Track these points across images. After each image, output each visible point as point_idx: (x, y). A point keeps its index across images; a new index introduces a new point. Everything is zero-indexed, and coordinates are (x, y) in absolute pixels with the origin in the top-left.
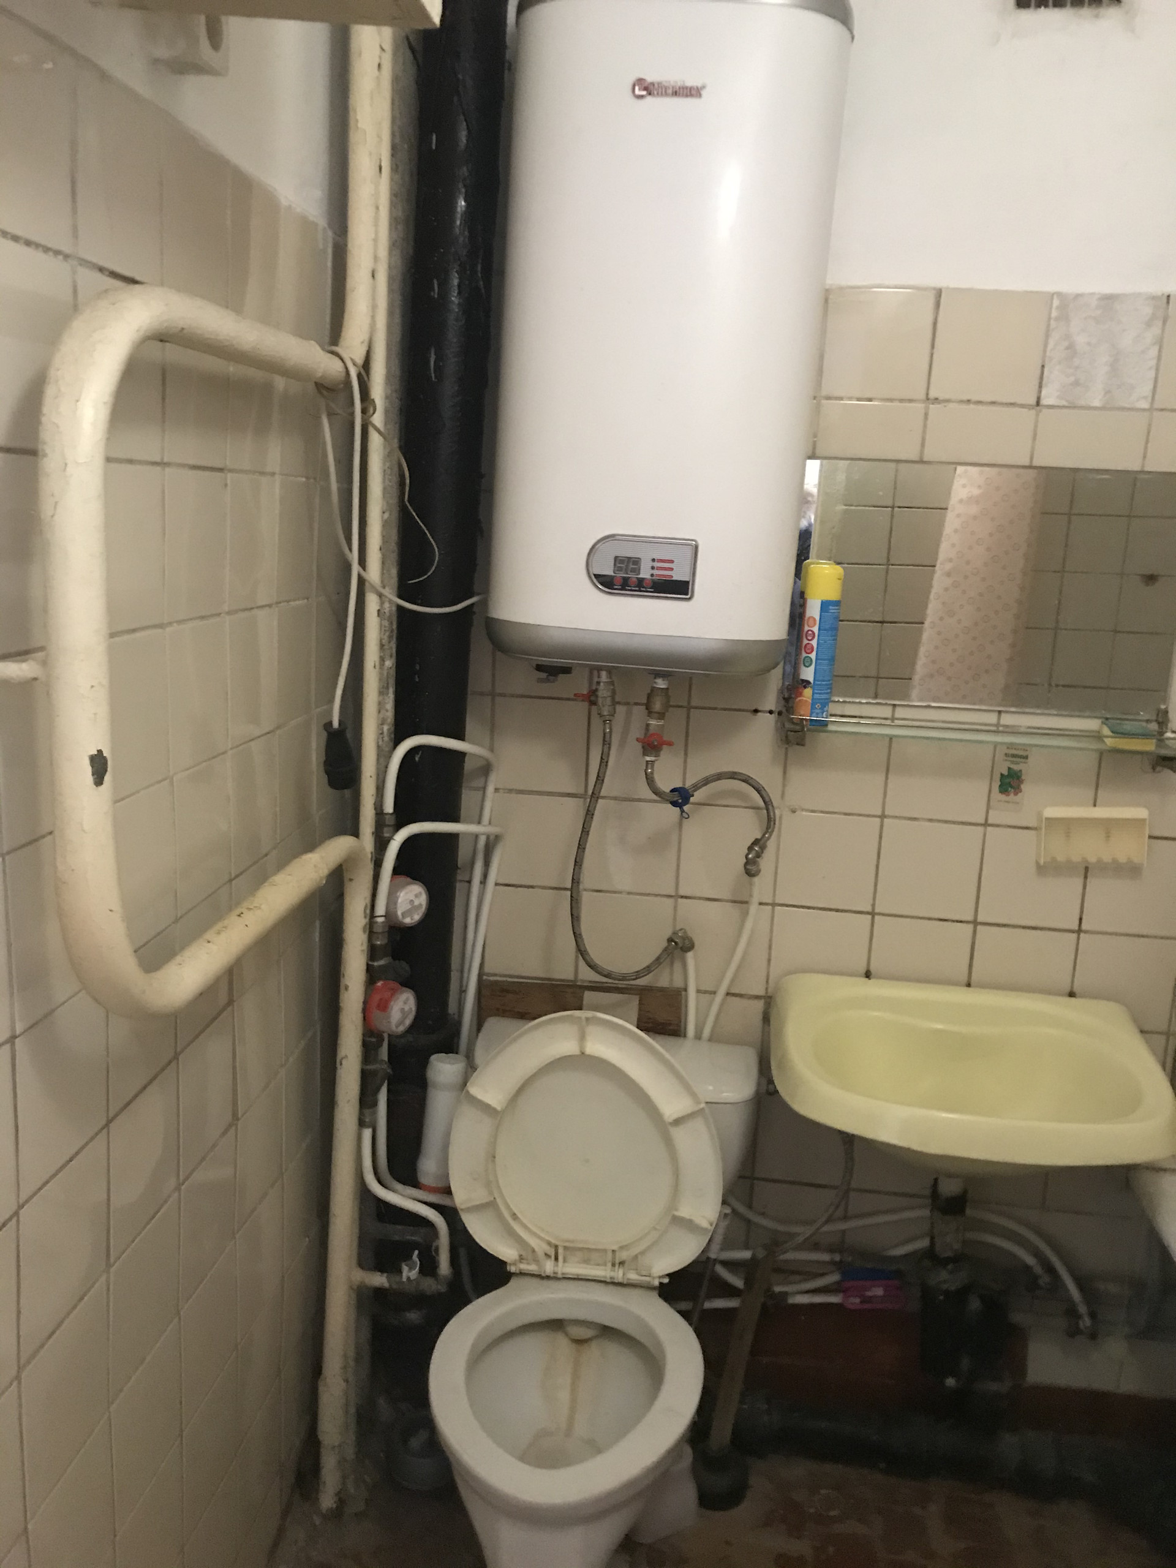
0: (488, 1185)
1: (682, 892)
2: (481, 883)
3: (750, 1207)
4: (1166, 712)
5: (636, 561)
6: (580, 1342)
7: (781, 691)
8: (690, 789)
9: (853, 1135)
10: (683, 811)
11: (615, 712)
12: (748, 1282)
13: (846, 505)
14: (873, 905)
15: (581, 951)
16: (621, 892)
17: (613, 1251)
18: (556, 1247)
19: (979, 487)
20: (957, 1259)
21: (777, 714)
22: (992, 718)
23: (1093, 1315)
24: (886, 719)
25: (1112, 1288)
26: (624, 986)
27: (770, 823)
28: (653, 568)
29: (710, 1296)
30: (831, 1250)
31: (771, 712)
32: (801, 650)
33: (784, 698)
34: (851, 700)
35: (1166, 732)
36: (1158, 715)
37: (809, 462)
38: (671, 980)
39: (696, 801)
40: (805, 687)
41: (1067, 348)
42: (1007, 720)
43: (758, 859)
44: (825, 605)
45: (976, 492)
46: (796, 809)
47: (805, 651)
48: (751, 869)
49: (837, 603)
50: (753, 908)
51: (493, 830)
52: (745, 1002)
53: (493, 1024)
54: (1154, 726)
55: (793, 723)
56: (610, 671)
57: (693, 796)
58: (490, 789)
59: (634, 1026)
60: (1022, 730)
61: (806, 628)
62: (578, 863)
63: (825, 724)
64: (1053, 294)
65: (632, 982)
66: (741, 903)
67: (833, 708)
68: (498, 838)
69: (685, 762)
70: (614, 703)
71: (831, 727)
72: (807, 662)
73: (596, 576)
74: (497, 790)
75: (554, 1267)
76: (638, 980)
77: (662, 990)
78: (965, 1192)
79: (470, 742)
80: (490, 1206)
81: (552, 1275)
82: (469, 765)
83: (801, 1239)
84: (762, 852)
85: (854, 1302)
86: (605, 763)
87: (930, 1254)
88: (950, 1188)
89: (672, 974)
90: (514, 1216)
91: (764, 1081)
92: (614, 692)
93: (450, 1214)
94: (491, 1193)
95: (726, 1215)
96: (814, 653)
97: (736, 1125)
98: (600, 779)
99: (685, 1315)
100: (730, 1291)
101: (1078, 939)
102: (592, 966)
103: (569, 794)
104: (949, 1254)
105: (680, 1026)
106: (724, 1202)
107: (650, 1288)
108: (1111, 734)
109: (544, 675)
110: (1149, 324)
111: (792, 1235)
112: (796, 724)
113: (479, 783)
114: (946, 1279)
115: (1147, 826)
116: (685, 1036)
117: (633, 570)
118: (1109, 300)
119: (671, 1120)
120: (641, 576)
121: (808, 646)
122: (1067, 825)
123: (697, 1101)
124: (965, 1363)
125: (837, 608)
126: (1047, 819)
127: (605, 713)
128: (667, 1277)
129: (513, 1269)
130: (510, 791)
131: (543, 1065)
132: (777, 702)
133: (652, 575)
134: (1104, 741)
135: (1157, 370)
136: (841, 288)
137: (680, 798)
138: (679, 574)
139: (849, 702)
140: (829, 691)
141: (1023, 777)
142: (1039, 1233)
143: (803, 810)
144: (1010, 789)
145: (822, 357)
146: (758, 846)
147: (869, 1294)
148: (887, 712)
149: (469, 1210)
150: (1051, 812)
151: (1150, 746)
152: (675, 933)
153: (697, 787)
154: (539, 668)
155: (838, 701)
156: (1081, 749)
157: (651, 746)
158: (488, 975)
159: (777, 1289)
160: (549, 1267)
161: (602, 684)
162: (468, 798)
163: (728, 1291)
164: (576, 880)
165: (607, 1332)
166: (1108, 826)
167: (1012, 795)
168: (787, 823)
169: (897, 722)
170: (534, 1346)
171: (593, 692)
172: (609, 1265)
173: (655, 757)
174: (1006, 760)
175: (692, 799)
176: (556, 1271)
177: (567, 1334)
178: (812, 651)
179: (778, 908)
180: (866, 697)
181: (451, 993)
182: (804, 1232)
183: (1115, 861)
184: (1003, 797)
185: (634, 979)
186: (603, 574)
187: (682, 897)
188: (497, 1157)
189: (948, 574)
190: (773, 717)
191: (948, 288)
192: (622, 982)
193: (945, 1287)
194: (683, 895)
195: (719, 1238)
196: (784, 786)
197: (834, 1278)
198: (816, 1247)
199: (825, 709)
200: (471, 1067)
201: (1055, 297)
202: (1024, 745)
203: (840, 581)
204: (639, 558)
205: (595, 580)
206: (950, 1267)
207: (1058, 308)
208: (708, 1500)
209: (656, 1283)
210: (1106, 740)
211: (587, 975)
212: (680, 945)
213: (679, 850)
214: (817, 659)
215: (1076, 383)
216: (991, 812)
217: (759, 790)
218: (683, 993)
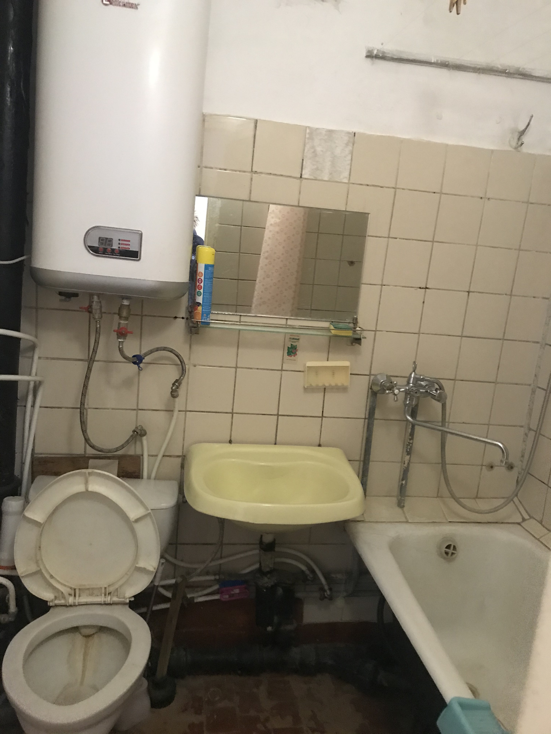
0: (37, 562)
1: (140, 407)
2: (32, 406)
3: (176, 558)
4: (357, 319)
5: (111, 240)
6: (88, 636)
7: (187, 308)
8: (143, 355)
9: (224, 519)
10: (139, 367)
11: (102, 317)
12: (174, 595)
13: (220, 224)
14: (233, 409)
15: (87, 440)
16: (108, 409)
17: (105, 588)
18: (75, 590)
19: (279, 219)
20: (271, 572)
21: (186, 319)
22: (283, 322)
23: (330, 589)
24: (237, 322)
25: (339, 576)
26: (110, 456)
27: (183, 371)
28: (119, 244)
29: (156, 603)
30: (215, 575)
31: (183, 318)
32: (196, 288)
33: (189, 311)
34: (221, 313)
35: (357, 328)
36: (353, 320)
37: (197, 198)
38: (135, 451)
39: (146, 362)
40: (198, 306)
41: (313, 152)
42: (290, 322)
43: (177, 389)
44: (207, 267)
45: (278, 221)
46: (196, 365)
47: (198, 289)
48: (174, 394)
49: (212, 266)
50: (176, 413)
51: (38, 379)
52: (172, 459)
53: (39, 479)
54: (352, 325)
55: (194, 323)
56: (99, 295)
57: (144, 359)
58: (36, 357)
59: (116, 476)
60: (297, 327)
61: (198, 277)
62: (84, 394)
63: (208, 324)
64: (306, 127)
65: (115, 453)
66: (170, 411)
67: (212, 317)
68: (40, 383)
69: (141, 343)
70: (101, 313)
71: (211, 325)
72: (199, 294)
73: (89, 247)
74: (39, 358)
75: (74, 599)
76: (118, 452)
77: (131, 456)
78: (275, 540)
79: (23, 332)
80: (39, 572)
81: (72, 604)
82: (22, 345)
83: (199, 571)
84: (180, 385)
85: (226, 597)
86: (97, 343)
87: (260, 570)
88: (268, 539)
89: (135, 447)
90: (52, 577)
91: (181, 497)
92: (101, 307)
93: (16, 580)
94: (38, 566)
95: (163, 564)
96: (202, 289)
97: (167, 519)
98: (95, 351)
99: (143, 615)
100: (166, 600)
101: (322, 420)
102: (93, 447)
103: (79, 359)
104: (268, 570)
105: (140, 473)
106: (162, 557)
107: (124, 604)
108: (334, 328)
109: (63, 298)
110: (347, 145)
111: (195, 569)
112: (195, 324)
113: (29, 354)
114: (267, 582)
115: (350, 370)
116: (142, 478)
117: (109, 245)
118: (331, 132)
119: (133, 520)
120: (113, 248)
121: (200, 286)
122: (316, 370)
123: (147, 509)
124: (276, 619)
125: (213, 268)
126: (308, 367)
127: (97, 317)
128: (133, 597)
129: (51, 604)
130: (47, 358)
131: (66, 498)
132: (186, 313)
133: (119, 247)
134: (331, 332)
135: (351, 165)
136: (211, 115)
137: (138, 360)
138: (133, 248)
139: (220, 314)
140: (210, 308)
141: (297, 348)
142: (308, 555)
143: (200, 365)
144: (292, 354)
145: (202, 147)
146: (177, 384)
147: (232, 593)
148: (237, 318)
149: (27, 576)
150: (309, 364)
151: (350, 333)
152: (137, 428)
153: (146, 354)
154: (61, 294)
155: (215, 313)
156: (323, 335)
157: (122, 334)
158: (37, 454)
159: (189, 596)
160: (71, 600)
161: (94, 302)
162: (22, 362)
163: (165, 599)
164: (82, 404)
165: (102, 629)
166: (334, 370)
167: (293, 356)
168: (192, 373)
169: (242, 323)
170: (63, 642)
171: (90, 306)
172: (103, 595)
173: (123, 339)
174: (290, 341)
175: (144, 361)
176: (75, 601)
177: (80, 633)
178: (201, 288)
179: (188, 413)
180: (227, 312)
181: (16, 465)
182: (201, 567)
183: (336, 385)
184: (289, 358)
185: (115, 452)
186: (93, 246)
187: (140, 410)
188: (41, 547)
189: (266, 258)
190: (184, 320)
191: (260, 119)
192: (108, 454)
193: (266, 585)
194: (140, 408)
195: (159, 575)
196: (190, 354)
197: (216, 587)
198: (208, 573)
199: (208, 316)
200: (27, 502)
201: (307, 128)
202: (297, 333)
203: (214, 256)
204: (112, 239)
205: (88, 249)
206: (268, 576)
207: (309, 133)
208: (156, 704)
209: (128, 601)
210: (331, 331)
211: (90, 451)
212: (139, 433)
213: (138, 386)
214: (203, 293)
215: (317, 169)
216: (284, 365)
217: (178, 356)
218: (141, 457)
